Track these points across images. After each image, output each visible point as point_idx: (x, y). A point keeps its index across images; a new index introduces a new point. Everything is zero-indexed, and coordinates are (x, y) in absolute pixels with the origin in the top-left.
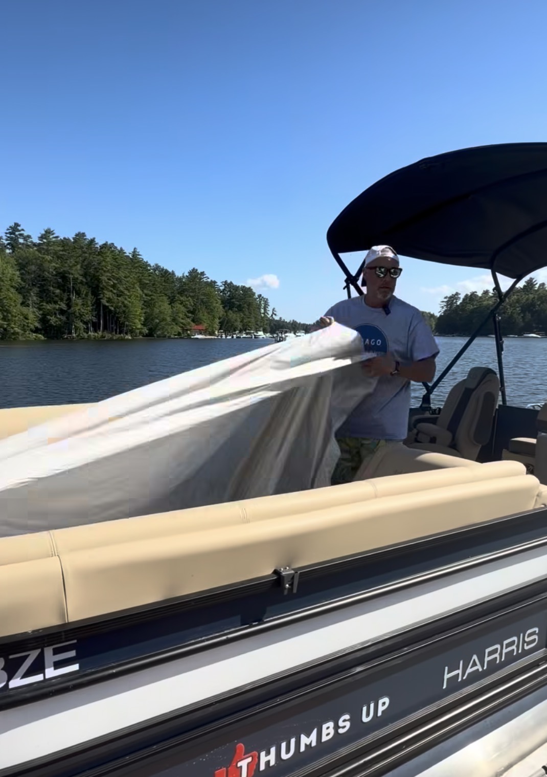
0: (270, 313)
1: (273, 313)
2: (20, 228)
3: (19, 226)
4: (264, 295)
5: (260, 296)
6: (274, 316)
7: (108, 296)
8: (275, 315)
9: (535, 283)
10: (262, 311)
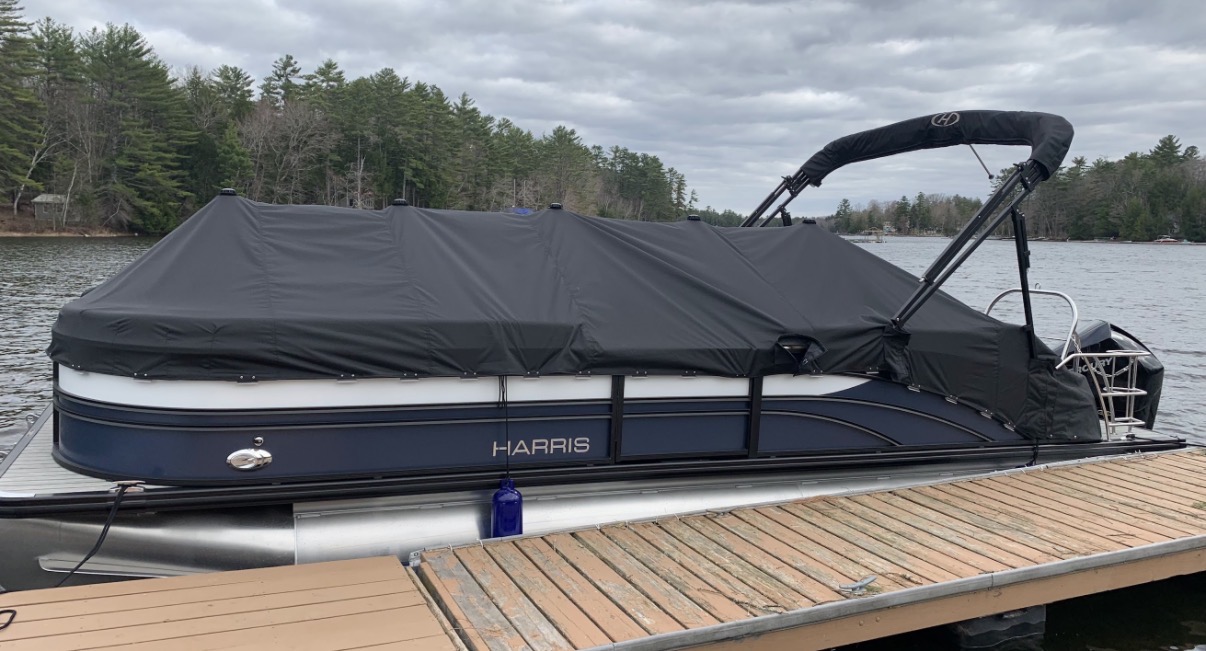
0: (688, 198)
1: (692, 198)
2: (292, 61)
3: (291, 58)
4: (679, 170)
5: (671, 170)
6: (693, 202)
7: (414, 165)
8: (696, 200)
9: (1177, 145)
10: (674, 195)
